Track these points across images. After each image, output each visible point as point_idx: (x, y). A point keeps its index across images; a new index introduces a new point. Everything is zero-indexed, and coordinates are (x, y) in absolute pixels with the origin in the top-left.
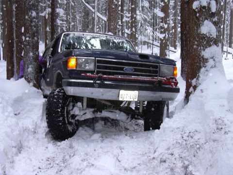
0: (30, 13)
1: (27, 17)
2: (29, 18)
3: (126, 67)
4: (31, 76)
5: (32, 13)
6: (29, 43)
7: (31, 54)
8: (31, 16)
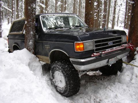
0: (32, 5)
1: (29, 8)
2: (31, 8)
3: (109, 42)
4: (31, 47)
5: (33, 5)
6: (30, 25)
7: (32, 33)
8: (33, 7)
